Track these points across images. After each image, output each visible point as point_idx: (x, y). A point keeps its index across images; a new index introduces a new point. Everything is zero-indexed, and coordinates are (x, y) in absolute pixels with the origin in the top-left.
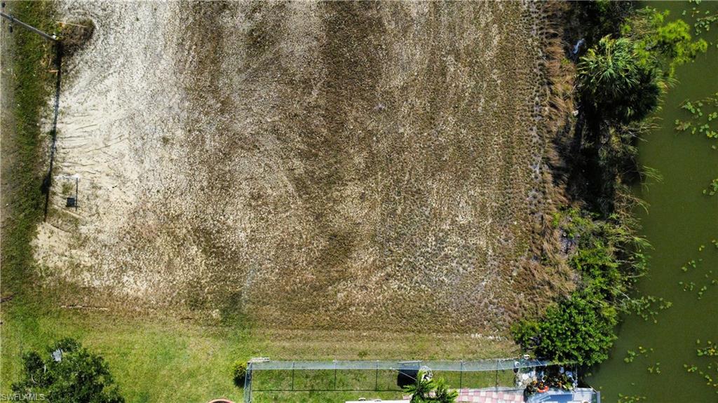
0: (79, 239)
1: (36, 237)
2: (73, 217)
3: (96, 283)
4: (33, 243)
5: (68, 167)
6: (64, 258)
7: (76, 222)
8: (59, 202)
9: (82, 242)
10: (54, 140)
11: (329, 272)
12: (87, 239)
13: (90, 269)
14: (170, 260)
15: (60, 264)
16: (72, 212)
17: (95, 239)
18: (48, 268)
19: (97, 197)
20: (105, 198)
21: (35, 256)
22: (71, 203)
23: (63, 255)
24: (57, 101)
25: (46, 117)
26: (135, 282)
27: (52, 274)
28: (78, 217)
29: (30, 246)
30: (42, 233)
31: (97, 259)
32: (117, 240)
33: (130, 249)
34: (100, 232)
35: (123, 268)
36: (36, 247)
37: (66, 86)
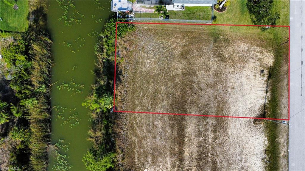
0: (260, 61)
1: (273, 62)
2: (262, 67)
3: (256, 48)
4: (274, 60)
5: (263, 82)
6: (265, 55)
7: (261, 66)
8: (266, 72)
9: (259, 60)
10: (267, 90)
11: (187, 48)
12: (258, 61)
13: (258, 52)
14: (234, 53)
15: (266, 54)
16: (262, 69)
17: (255, 60)
18: (270, 53)
19: (254, 73)
20: (252, 72)
21: (273, 56)
22: (262, 71)
23: (265, 56)
24: (265, 101)
25: (269, 97)
26: (244, 47)
27: (269, 51)
28: (260, 67)
29: (275, 59)
30: (271, 63)
31: (255, 55)
32: (249, 60)
33: (245, 57)
34: (254, 63)
35: (248, 51)
36: (273, 59)
37: (262, 106)
